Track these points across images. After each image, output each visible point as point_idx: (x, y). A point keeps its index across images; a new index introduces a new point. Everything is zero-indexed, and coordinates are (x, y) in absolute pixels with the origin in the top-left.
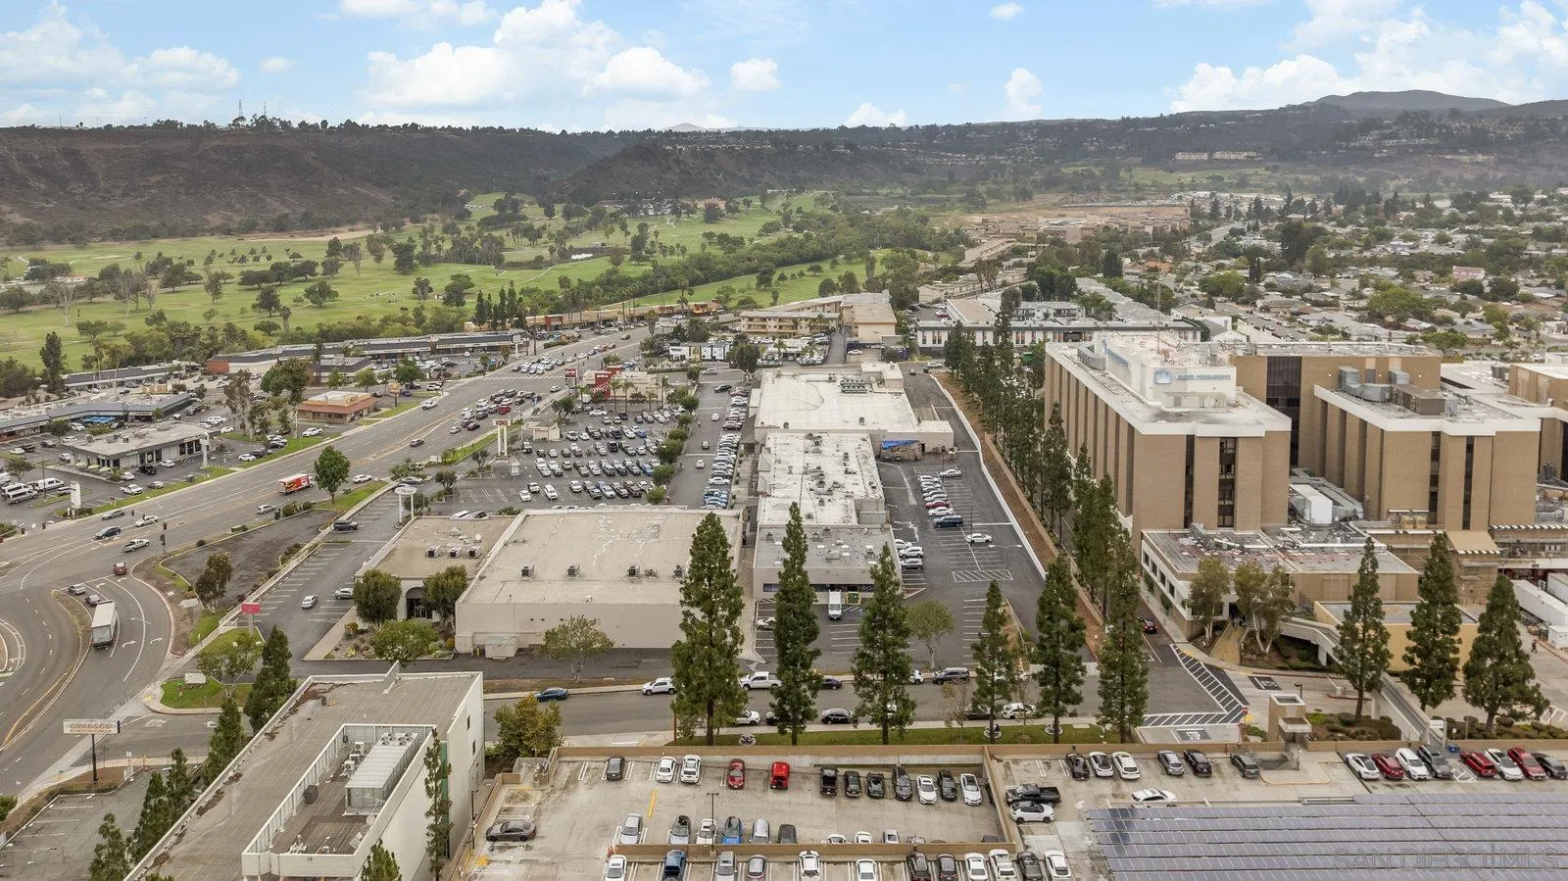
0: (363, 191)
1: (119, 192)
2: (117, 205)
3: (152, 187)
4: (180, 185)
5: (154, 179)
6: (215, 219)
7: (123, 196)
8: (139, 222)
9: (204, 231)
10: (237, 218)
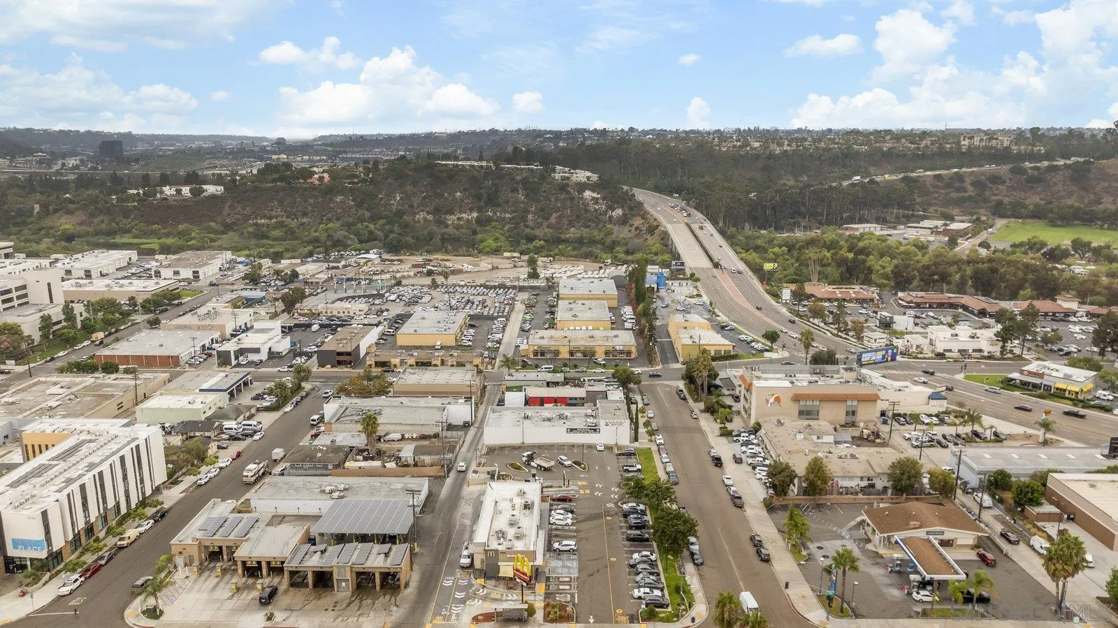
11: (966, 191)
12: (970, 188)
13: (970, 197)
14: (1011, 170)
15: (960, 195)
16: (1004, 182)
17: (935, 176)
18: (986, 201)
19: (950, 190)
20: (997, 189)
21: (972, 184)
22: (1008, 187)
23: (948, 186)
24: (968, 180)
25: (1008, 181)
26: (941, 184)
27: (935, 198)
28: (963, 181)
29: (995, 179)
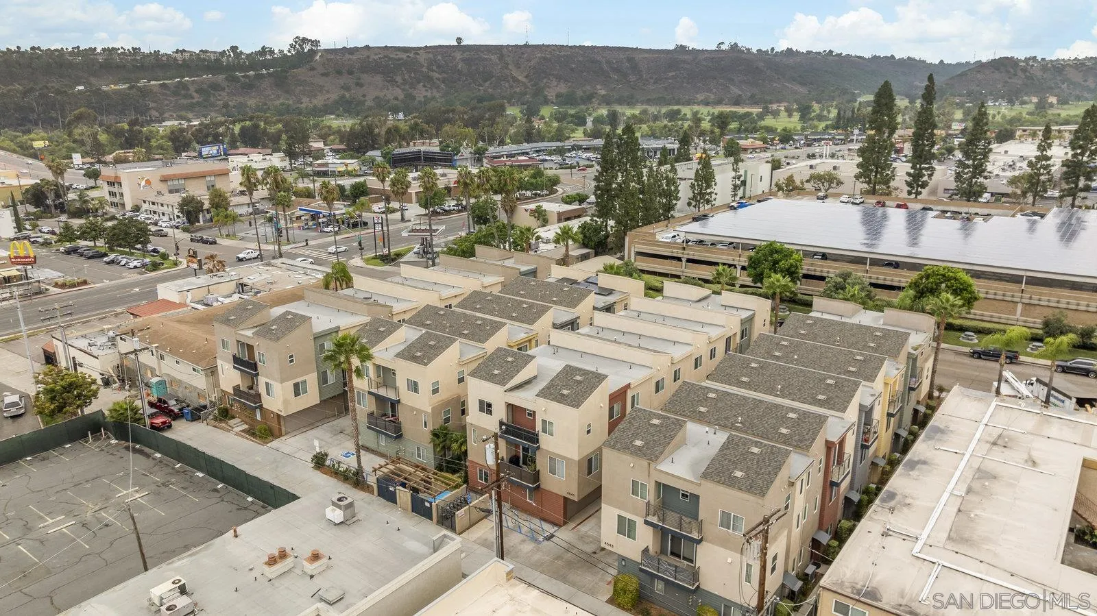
0: (790, 85)
1: (652, 81)
2: (651, 87)
3: (669, 79)
4: (684, 78)
5: (671, 74)
6: (700, 97)
7: (654, 83)
8: (661, 95)
9: (695, 103)
10: (712, 97)
11: (193, 98)
12: (195, 94)
13: (198, 102)
14: (226, 79)
15: (189, 101)
16: (223, 89)
17: (161, 85)
18: (213, 105)
19: (178, 98)
20: (220, 95)
21: (197, 91)
22: (228, 93)
23: (176, 93)
24: (192, 89)
25: (226, 88)
26: (168, 92)
27: (167, 105)
28: (188, 89)
29: (215, 87)
